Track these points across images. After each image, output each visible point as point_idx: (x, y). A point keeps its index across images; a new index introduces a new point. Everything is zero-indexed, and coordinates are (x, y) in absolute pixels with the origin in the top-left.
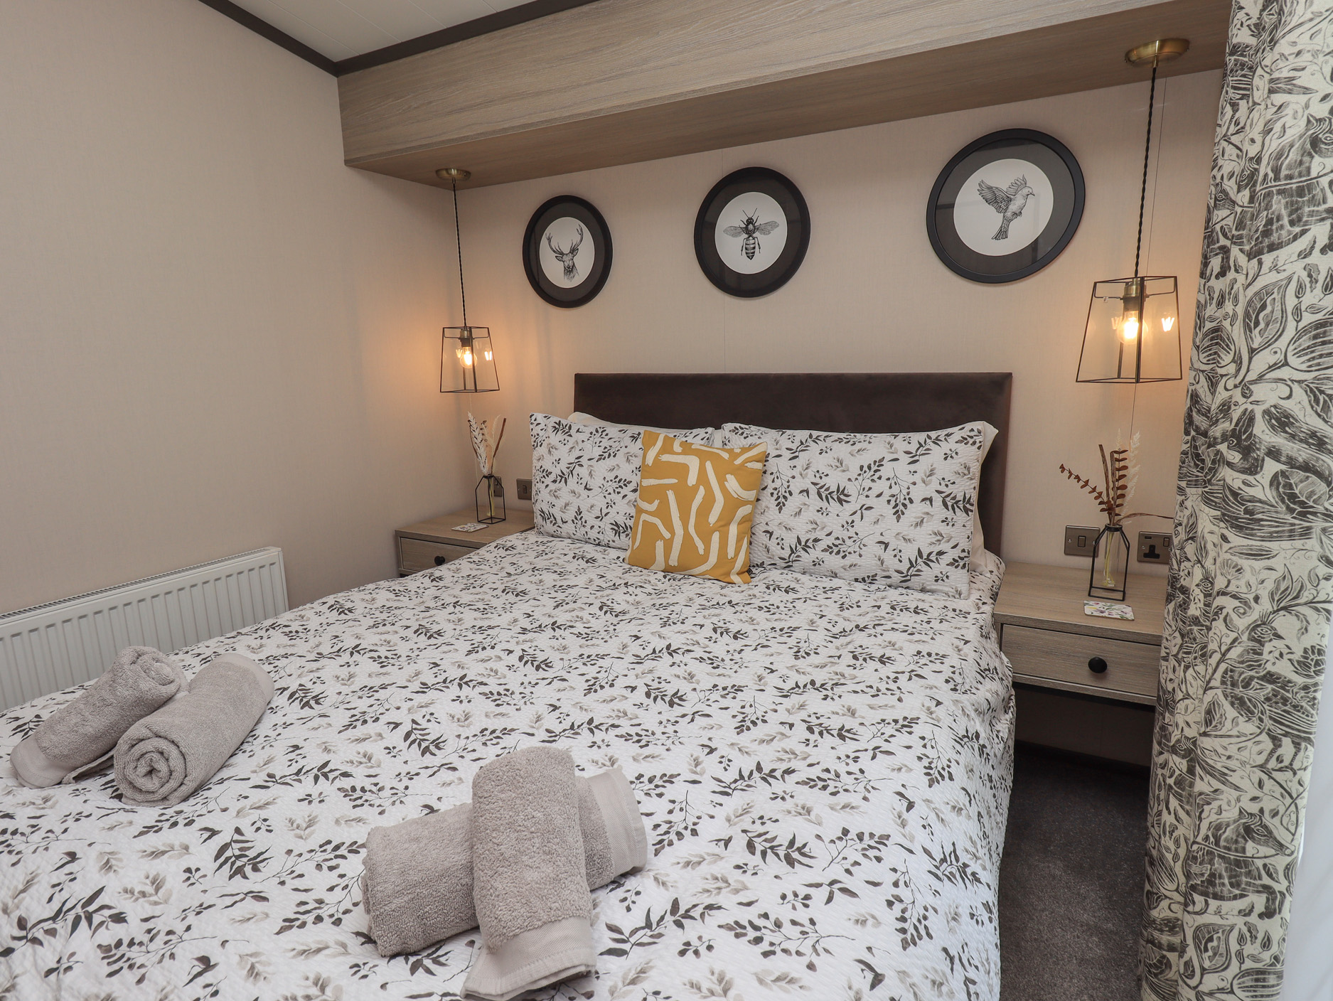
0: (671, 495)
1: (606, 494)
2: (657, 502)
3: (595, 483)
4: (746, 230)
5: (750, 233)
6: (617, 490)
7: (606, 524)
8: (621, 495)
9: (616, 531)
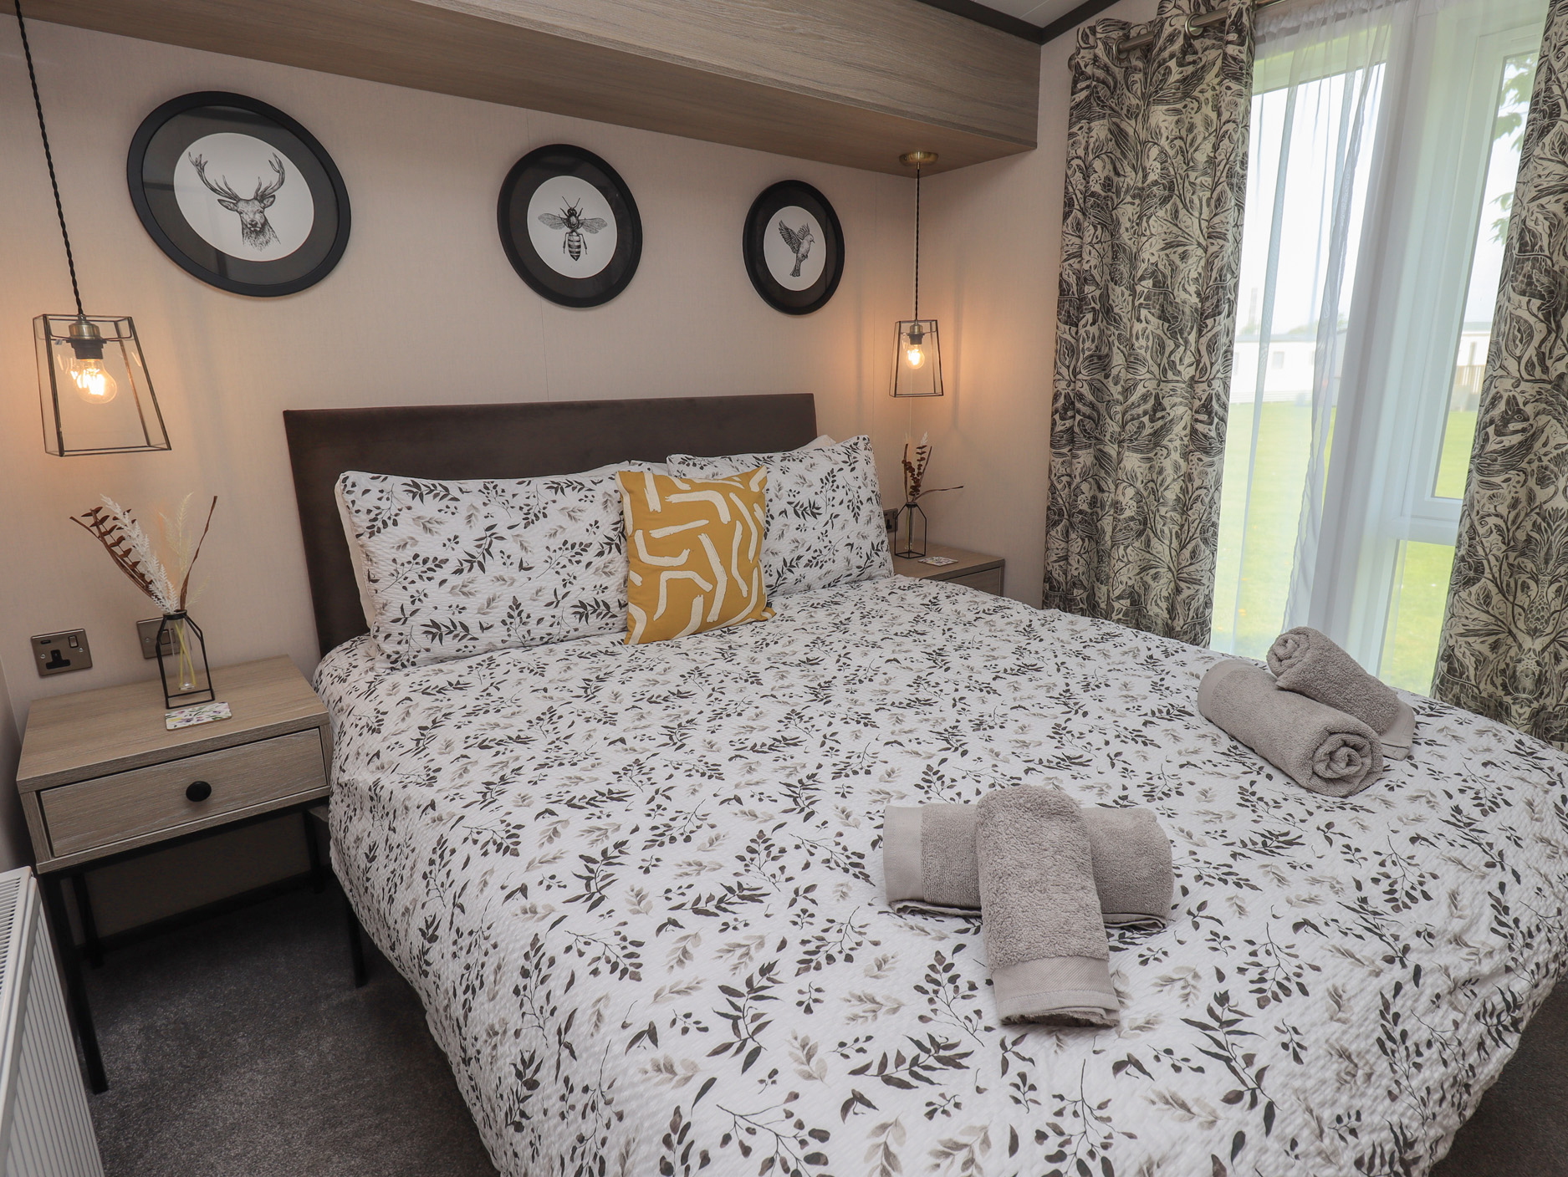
0: (705, 539)
1: (558, 568)
2: (686, 553)
3: (536, 558)
4: (568, 222)
5: (573, 228)
6: (574, 559)
7: (566, 610)
8: (584, 564)
9: (581, 615)
